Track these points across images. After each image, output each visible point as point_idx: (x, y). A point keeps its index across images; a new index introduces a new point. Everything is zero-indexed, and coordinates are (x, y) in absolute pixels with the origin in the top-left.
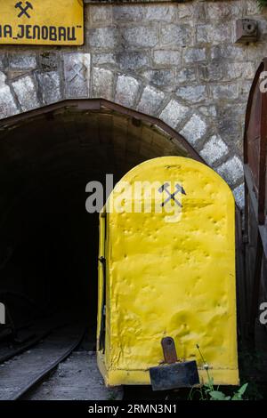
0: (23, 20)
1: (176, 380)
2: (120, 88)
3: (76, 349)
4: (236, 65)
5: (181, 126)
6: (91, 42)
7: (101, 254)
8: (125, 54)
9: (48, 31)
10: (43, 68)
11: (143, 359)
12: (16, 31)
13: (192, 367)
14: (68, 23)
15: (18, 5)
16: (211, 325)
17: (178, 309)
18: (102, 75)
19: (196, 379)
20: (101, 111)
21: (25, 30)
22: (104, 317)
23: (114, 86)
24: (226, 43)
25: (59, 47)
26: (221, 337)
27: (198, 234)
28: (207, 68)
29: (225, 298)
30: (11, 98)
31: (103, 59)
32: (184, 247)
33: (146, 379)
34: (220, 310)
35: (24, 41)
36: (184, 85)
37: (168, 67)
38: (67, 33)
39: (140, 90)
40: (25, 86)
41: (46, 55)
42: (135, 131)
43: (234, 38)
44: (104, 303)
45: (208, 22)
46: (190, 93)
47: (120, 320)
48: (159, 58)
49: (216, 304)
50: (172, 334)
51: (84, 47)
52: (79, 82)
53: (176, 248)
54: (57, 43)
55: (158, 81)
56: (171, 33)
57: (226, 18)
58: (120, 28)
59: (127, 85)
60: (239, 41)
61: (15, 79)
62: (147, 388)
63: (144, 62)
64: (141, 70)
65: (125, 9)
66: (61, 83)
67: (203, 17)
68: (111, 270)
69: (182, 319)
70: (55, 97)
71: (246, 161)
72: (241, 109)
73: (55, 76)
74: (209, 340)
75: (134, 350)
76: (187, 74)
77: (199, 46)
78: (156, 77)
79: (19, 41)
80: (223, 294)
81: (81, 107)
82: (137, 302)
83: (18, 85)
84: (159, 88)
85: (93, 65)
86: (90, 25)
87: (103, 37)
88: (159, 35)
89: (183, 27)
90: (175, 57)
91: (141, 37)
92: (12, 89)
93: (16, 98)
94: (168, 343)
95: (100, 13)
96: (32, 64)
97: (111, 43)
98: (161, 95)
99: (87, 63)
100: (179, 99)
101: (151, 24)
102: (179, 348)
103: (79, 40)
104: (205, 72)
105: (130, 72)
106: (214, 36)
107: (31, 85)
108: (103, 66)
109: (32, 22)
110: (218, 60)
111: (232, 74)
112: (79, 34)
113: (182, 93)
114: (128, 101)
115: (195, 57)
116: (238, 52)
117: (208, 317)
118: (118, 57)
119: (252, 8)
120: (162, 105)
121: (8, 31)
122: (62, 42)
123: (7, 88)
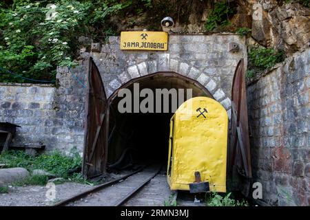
0: (144, 41)
1: (200, 189)
2: (181, 68)
3: (158, 174)
4: (229, 60)
5: (206, 84)
6: (170, 49)
7: (171, 136)
8: (184, 54)
9: (153, 45)
10: (150, 59)
11: (187, 180)
12: (141, 45)
13: (207, 184)
14: (161, 42)
15: (142, 35)
16: (216, 167)
17: (202, 160)
18: (174, 62)
19: (208, 189)
20: (172, 77)
21: (144, 44)
22: (171, 162)
23: (179, 67)
24: (225, 52)
25: (157, 51)
26: (219, 172)
27: (212, 130)
28: (217, 61)
29: (222, 157)
30: (137, 71)
31: (175, 56)
32: (206, 135)
33: (187, 188)
34: (220, 162)
35: (144, 48)
36: (208, 67)
37: (201, 60)
38: (161, 45)
39: (189, 69)
40: (142, 66)
41: (152, 54)
43: (228, 50)
44: (171, 156)
45: (218, 43)
46: (210, 71)
47: (178, 163)
48: (198, 56)
49: (218, 159)
50: (199, 171)
51: (167, 51)
52: (164, 65)
53: (203, 135)
54: (157, 49)
55: (197, 65)
56: (203, 47)
57: (225, 42)
58: (182, 44)
59: (184, 67)
60: (230, 51)
61: (139, 63)
62: (188, 191)
63: (191, 58)
64: (190, 61)
65: (184, 37)
66: (157, 66)
67: (216, 41)
68: (175, 143)
69: (204, 164)
70: (155, 70)
71: (232, 100)
72: (231, 78)
73: (155, 62)
74: (214, 174)
75: (183, 176)
76: (209, 63)
77: (214, 52)
78: (196, 64)
79: (142, 48)
80: (221, 155)
81: (165, 75)
82: (185, 157)
83: (140, 66)
84: (197, 68)
85: (170, 58)
86: (170, 43)
87: (175, 48)
88: (198, 47)
89: (208, 45)
90: (204, 56)
91: (190, 48)
92: (137, 67)
93: (139, 71)
94: (197, 174)
95: (174, 38)
96: (146, 57)
97: (179, 50)
98: (198, 71)
99: (168, 58)
100: (205, 73)
101: (195, 43)
102: (202, 176)
103: (165, 48)
104: (216, 63)
105: (185, 61)
106: (220, 48)
107: (145, 65)
108: (174, 59)
109: (147, 41)
110: (222, 58)
111: (227, 64)
112: (165, 46)
113: (207, 71)
114: (184, 73)
115: (212, 56)
116: (230, 55)
117: (215, 164)
118: (181, 55)
119: (236, 38)
120: (198, 75)
121: (137, 44)
122: (158, 49)
123: (135, 67)
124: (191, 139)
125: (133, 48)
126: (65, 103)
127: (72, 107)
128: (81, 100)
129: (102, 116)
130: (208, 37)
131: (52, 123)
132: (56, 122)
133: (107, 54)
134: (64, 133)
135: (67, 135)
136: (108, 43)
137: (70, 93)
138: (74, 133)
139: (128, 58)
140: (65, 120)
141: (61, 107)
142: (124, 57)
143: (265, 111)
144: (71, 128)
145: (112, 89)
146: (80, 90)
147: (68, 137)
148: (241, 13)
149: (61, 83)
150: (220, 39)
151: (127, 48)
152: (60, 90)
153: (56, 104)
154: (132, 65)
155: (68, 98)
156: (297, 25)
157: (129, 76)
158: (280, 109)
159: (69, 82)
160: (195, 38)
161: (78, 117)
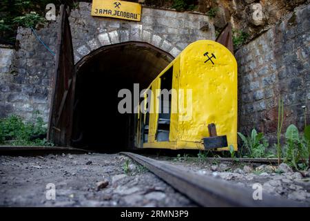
0: (117, 9)
2: (154, 40)
6: (143, 21)
8: (156, 27)
9: (126, 14)
10: (122, 28)
12: (113, 12)
14: (134, 12)
15: (115, 3)
18: (147, 34)
20: (144, 48)
21: (117, 13)
23: (151, 38)
24: (196, 29)
25: (130, 21)
31: (148, 28)
32: (214, 83)
34: (230, 115)
35: (116, 16)
36: (180, 42)
37: (174, 35)
38: (132, 15)
39: (162, 41)
40: (114, 34)
41: (124, 24)
43: (199, 28)
45: (189, 20)
48: (170, 30)
51: (140, 22)
52: (137, 35)
53: (211, 83)
54: (129, 19)
55: (169, 39)
56: (175, 22)
57: (196, 20)
58: (155, 17)
59: (157, 40)
60: (201, 29)
61: (110, 32)
63: (164, 31)
64: (163, 34)
65: (158, 11)
66: (129, 35)
67: (187, 19)
70: (127, 40)
73: (127, 32)
76: (181, 38)
77: (186, 29)
78: (168, 37)
79: (114, 17)
81: (137, 45)
83: (111, 34)
84: (169, 42)
85: (143, 29)
86: (143, 14)
87: (148, 20)
88: (170, 22)
89: (180, 21)
90: (176, 31)
91: (163, 22)
92: (109, 35)
93: (110, 39)
95: (148, 11)
96: (118, 26)
97: (151, 22)
98: (170, 44)
99: (141, 28)
100: (177, 47)
101: (167, 17)
103: (139, 19)
104: (188, 38)
105: (158, 34)
106: (192, 26)
107: (116, 34)
108: (147, 30)
109: (120, 10)
110: (193, 35)
112: (139, 17)
113: (179, 45)
114: (157, 45)
115: (184, 32)
116: (200, 33)
118: (154, 28)
119: (206, 18)
120: (171, 48)
121: (110, 12)
122: (131, 19)
123: (106, 34)
125: (105, 15)
126: (26, 67)
127: (33, 71)
128: (44, 65)
130: (180, 13)
131: (8, 88)
132: (12, 88)
133: (76, 19)
134: (21, 101)
135: (26, 103)
136: (78, 8)
137: (31, 56)
138: (34, 100)
139: (98, 25)
140: (23, 86)
141: (20, 70)
142: (95, 23)
144: (31, 95)
145: (80, 55)
146: (43, 54)
147: (27, 106)
148: (202, 4)
149: (22, 45)
150: (191, 17)
151: (99, 15)
152: (20, 53)
153: (15, 68)
154: (103, 33)
155: (30, 62)
157: (99, 42)
159: (32, 44)
160: (169, 14)
161: (40, 83)
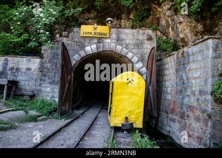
0: (95, 31)
1: (128, 127)
2: (117, 48)
4: (146, 45)
5: (131, 59)
6: (111, 37)
7: (111, 92)
8: (119, 40)
9: (101, 34)
10: (99, 42)
11: (120, 121)
12: (93, 33)
13: (132, 124)
14: (105, 32)
15: (94, 27)
16: (137, 114)
17: (130, 109)
18: (113, 45)
19: (133, 126)
20: (112, 53)
21: (95, 33)
22: (111, 108)
23: (116, 48)
24: (144, 40)
26: (139, 117)
27: (135, 91)
28: (139, 45)
30: (90, 49)
31: (113, 41)
32: (132, 94)
33: (120, 125)
34: (139, 110)
35: (95, 36)
36: (133, 49)
37: (129, 44)
38: (105, 34)
39: (122, 49)
40: (94, 46)
41: (100, 39)
42: (120, 58)
43: (146, 38)
44: (111, 104)
45: (139, 34)
46: (134, 51)
47: (115, 111)
48: (127, 42)
49: (139, 109)
50: (127, 116)
51: (109, 38)
52: (107, 46)
53: (130, 94)
55: (127, 47)
56: (130, 36)
57: (144, 34)
58: (118, 34)
59: (119, 48)
61: (92, 45)
62: (120, 127)
63: (123, 42)
64: (123, 44)
65: (120, 29)
66: (103, 47)
67: (138, 33)
68: (114, 99)
69: (130, 112)
70: (101, 50)
71: (147, 69)
72: (147, 56)
73: (101, 44)
74: (136, 117)
75: (118, 118)
76: (134, 46)
77: (137, 40)
78: (126, 46)
79: (93, 36)
80: (140, 106)
81: (107, 52)
82: (120, 107)
83: (92, 46)
85: (111, 42)
86: (111, 32)
87: (114, 36)
88: (128, 36)
89: (133, 35)
90: (131, 42)
91: (123, 36)
93: (92, 49)
94: (126, 118)
95: (114, 30)
96: (96, 41)
97: (116, 37)
98: (127, 51)
99: (109, 42)
101: (126, 33)
102: (129, 119)
103: (108, 36)
104: (138, 46)
105: (120, 45)
106: (141, 37)
107: (95, 46)
108: (113, 43)
110: (142, 43)
111: (145, 47)
112: (108, 35)
113: (132, 51)
114: (119, 52)
115: (136, 42)
116: (146, 42)
117: (137, 112)
118: (117, 41)
119: (150, 32)
120: (127, 53)
121: (91, 33)
122: (104, 37)
123: (89, 47)
124: (123, 97)
125: (88, 35)
126: (47, 68)
127: (51, 70)
128: (56, 67)
129: (69, 77)
130: (134, 30)
131: (39, 80)
132: (41, 80)
133: (72, 38)
134: (46, 87)
135: (48, 87)
136: (73, 32)
137: (49, 62)
138: (52, 86)
139: (85, 41)
140: (46, 78)
141: (44, 70)
142: (83, 41)
143: (166, 78)
144: (50, 83)
145: (75, 60)
146: (56, 60)
147: (49, 89)
149: (45, 56)
150: (141, 32)
151: (85, 35)
152: (44, 60)
153: (42, 69)
154: (87, 46)
155: (49, 65)
156: (185, 28)
157: (85, 52)
158: (175, 78)
159: (49, 55)
160: (126, 31)
161: (55, 77)
